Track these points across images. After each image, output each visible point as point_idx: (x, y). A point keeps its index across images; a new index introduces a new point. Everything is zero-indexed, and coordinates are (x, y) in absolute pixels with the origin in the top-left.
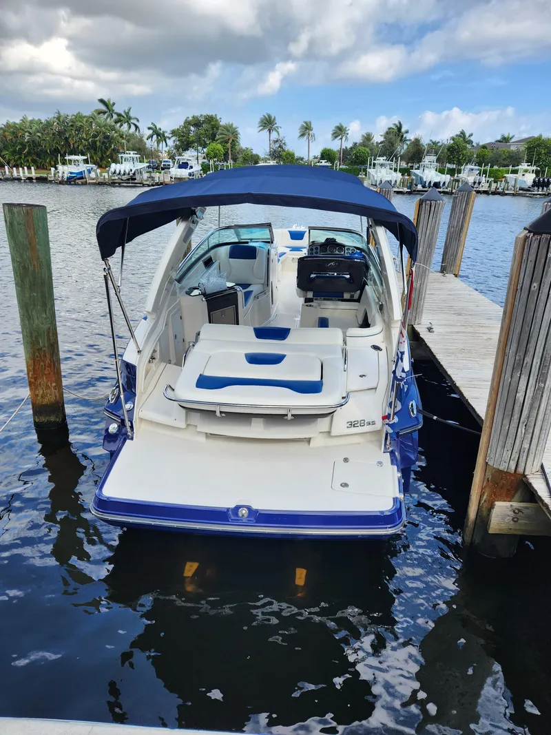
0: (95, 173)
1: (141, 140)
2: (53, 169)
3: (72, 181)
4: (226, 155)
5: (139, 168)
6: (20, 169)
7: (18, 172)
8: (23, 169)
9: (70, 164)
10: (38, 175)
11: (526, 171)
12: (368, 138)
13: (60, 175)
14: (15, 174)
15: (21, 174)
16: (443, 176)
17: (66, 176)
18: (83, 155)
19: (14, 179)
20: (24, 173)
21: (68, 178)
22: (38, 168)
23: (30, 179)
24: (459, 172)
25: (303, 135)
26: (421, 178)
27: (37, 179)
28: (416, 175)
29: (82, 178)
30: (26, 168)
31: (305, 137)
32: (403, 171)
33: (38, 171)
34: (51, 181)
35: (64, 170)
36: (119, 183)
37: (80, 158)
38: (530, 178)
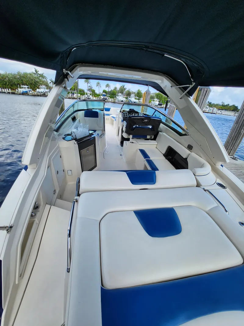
0: (32, 92)
1: (47, 83)
2: (17, 90)
3: (23, 94)
4: (74, 89)
5: (46, 91)
6: (5, 89)
7: (4, 90)
8: (6, 89)
9: (23, 88)
10: (12, 92)
11: (156, 101)
12: (116, 88)
13: (19, 92)
14: (3, 91)
15: (6, 91)
16: (136, 100)
17: (21, 92)
18: (27, 85)
19: (3, 93)
20: (6, 90)
21: (22, 93)
22: (11, 89)
23: (9, 93)
24: (140, 99)
25: (97, 85)
26: (131, 100)
27: (11, 93)
28: (129, 99)
29: (27, 93)
30: (7, 89)
31: (98, 86)
32: (126, 98)
33: (12, 90)
34: (16, 94)
35: (20, 90)
36: (40, 96)
37: (26, 86)
38: (157, 103)
